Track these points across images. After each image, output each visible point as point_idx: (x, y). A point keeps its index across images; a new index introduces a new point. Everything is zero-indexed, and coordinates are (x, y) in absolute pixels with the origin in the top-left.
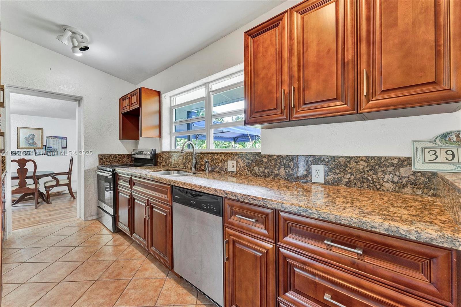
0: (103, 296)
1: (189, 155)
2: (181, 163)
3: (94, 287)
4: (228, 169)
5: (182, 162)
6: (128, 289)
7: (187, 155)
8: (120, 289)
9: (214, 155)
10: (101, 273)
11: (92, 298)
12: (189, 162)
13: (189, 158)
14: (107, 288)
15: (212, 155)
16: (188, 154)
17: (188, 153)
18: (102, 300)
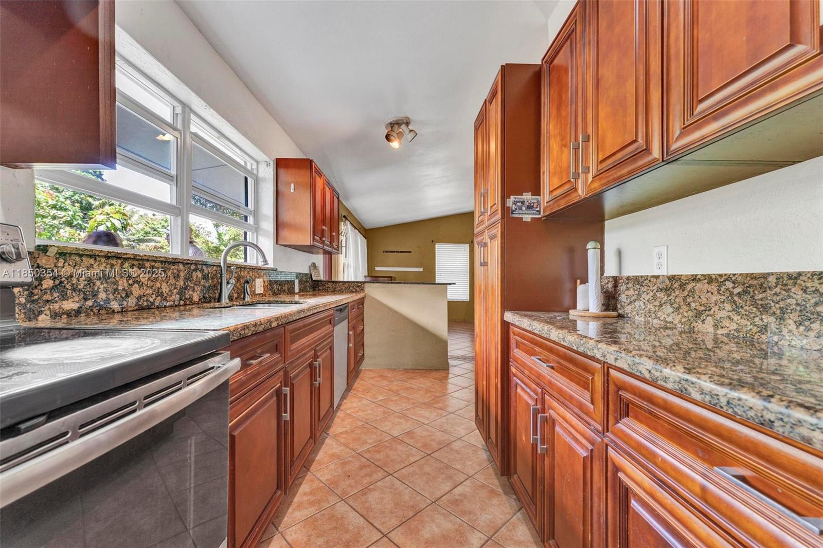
0: (395, 450)
1: (195, 270)
2: (170, 291)
3: (398, 467)
4: (256, 290)
5: (175, 288)
6: (371, 444)
7: (190, 269)
8: (377, 449)
9: (241, 270)
10: (380, 483)
11: (405, 454)
12: (196, 287)
13: (195, 278)
14: (387, 456)
15: (238, 270)
16: (193, 267)
17: (192, 264)
18: (398, 447)
